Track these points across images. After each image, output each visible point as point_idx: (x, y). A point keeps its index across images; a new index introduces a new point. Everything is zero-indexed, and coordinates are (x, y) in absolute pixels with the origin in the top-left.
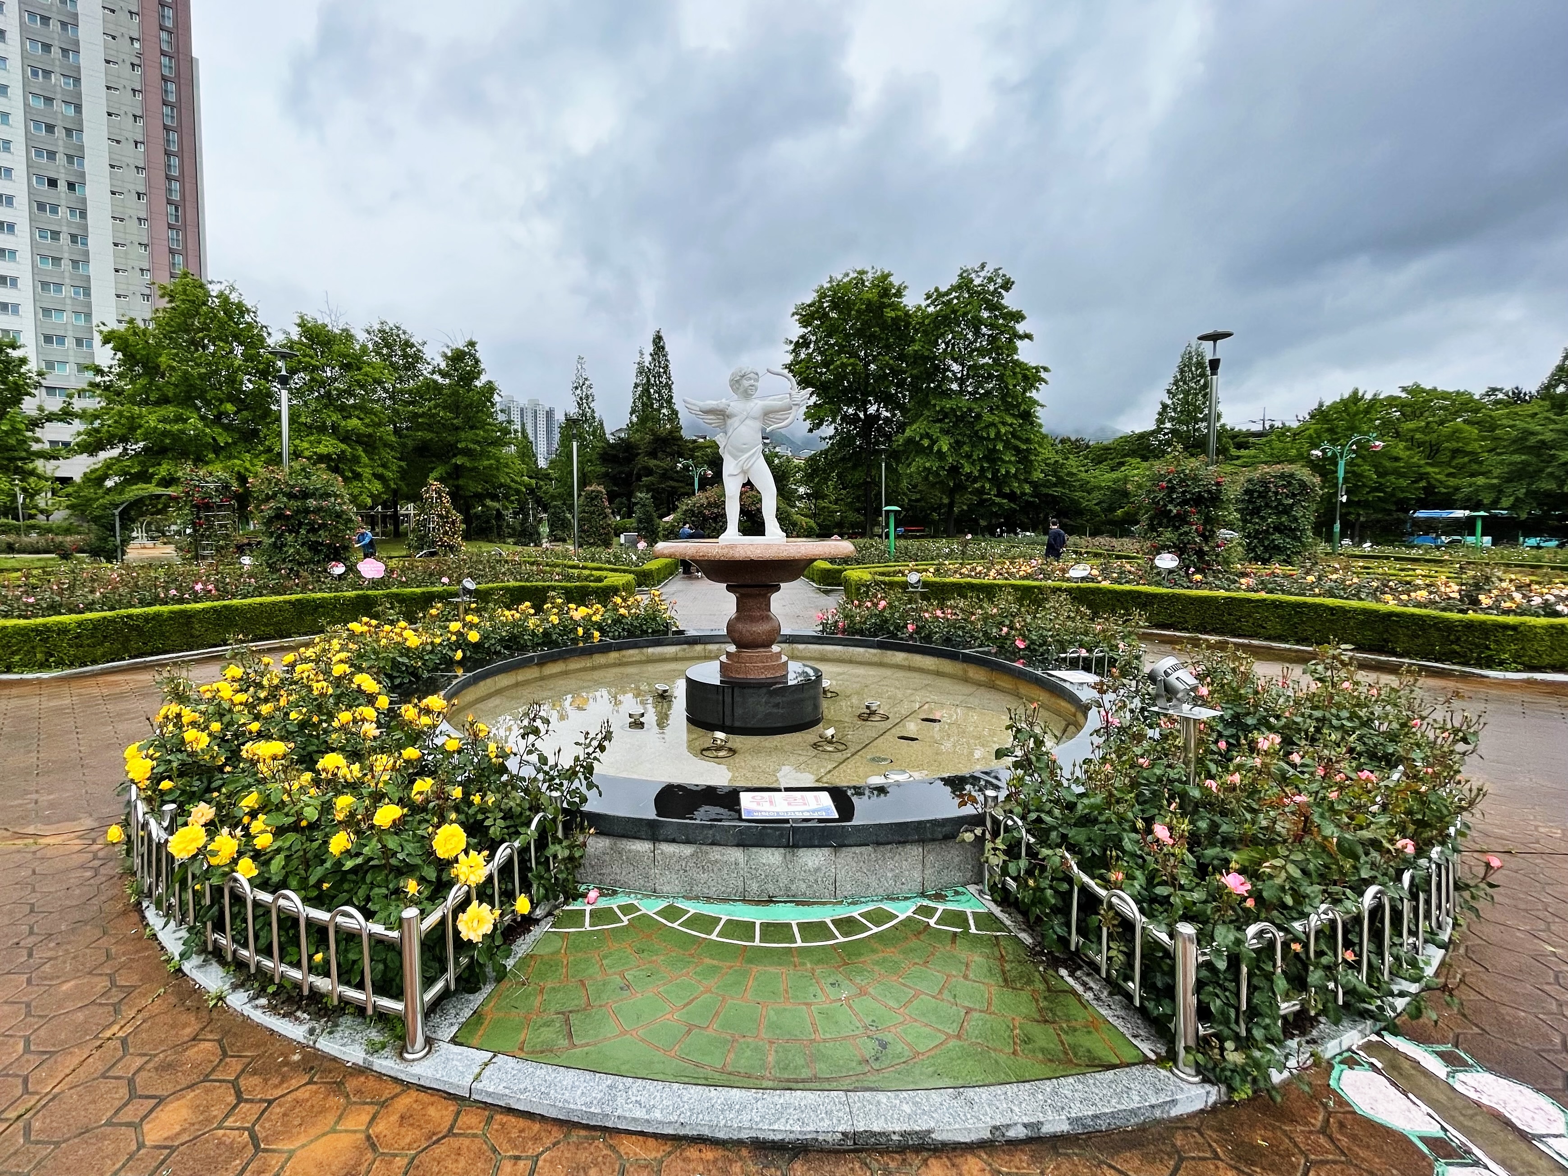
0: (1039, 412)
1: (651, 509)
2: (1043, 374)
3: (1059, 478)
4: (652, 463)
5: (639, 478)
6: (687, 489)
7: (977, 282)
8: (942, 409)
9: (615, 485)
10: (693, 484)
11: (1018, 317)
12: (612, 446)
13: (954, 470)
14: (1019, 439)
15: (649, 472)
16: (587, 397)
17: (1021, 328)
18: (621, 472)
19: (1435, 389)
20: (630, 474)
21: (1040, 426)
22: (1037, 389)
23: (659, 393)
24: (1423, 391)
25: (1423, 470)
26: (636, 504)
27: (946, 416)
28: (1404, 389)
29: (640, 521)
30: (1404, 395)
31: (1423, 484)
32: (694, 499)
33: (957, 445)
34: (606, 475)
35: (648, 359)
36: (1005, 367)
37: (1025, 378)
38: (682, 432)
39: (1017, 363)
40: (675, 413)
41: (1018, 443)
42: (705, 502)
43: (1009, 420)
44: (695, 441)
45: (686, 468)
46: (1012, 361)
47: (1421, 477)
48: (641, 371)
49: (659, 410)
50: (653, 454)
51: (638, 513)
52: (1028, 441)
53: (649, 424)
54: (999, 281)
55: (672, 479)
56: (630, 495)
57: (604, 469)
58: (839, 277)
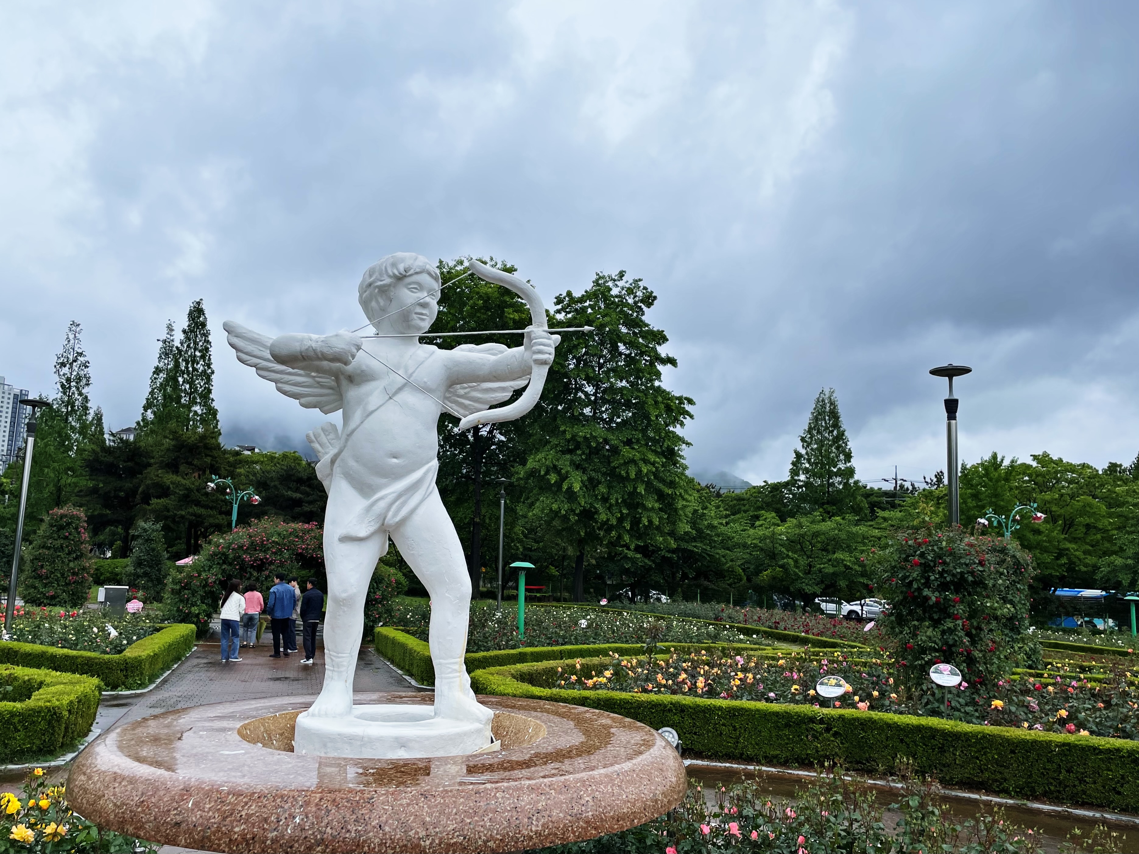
0: (684, 451)
1: (160, 547)
2: (688, 407)
3: (700, 531)
4: (169, 478)
5: (146, 499)
6: (221, 519)
7: (615, 291)
8: (574, 437)
9: (106, 506)
10: (230, 513)
11: (661, 338)
12: (108, 451)
13: (588, 515)
14: (662, 481)
15: (164, 492)
16: (79, 379)
17: (663, 350)
18: (121, 489)
19: (1061, 460)
20: (133, 492)
21: (685, 468)
22: (682, 424)
23: (191, 383)
24: (1052, 461)
25: (1062, 546)
26: (134, 538)
27: (578, 446)
28: (1035, 457)
29: (139, 563)
30: (1034, 464)
31: (1064, 560)
32: (229, 537)
33: (591, 484)
34: (94, 491)
35: (178, 337)
36: (645, 393)
37: (669, 409)
38: (221, 440)
39: (659, 390)
40: (213, 412)
41: (661, 486)
42: (246, 541)
43: (652, 457)
44: (237, 453)
45: (221, 489)
46: (653, 387)
47: (1061, 553)
48: (167, 351)
49: (188, 407)
50: (173, 467)
51: (137, 550)
52: (672, 484)
53: (172, 425)
54: (639, 294)
55: (198, 503)
56: (129, 523)
57: (91, 484)
58: (452, 264)
